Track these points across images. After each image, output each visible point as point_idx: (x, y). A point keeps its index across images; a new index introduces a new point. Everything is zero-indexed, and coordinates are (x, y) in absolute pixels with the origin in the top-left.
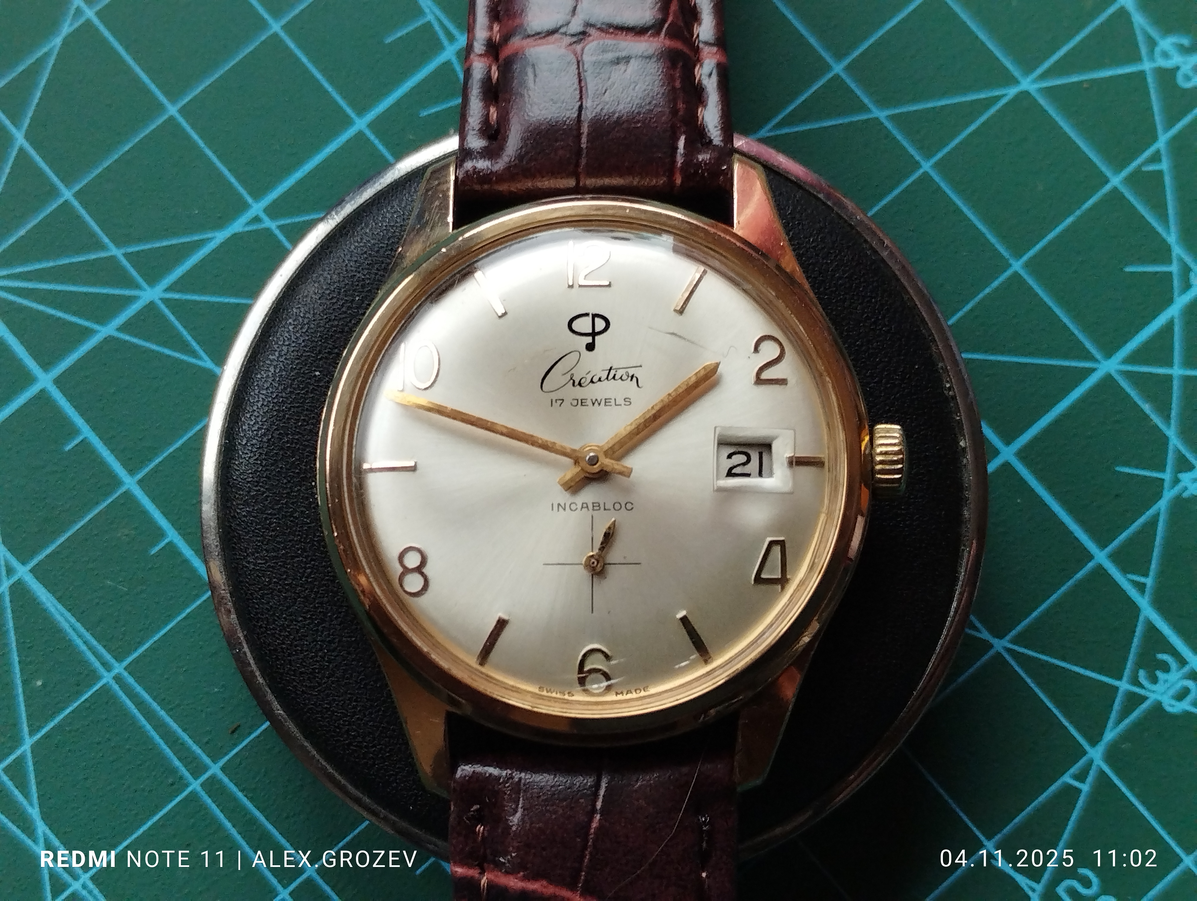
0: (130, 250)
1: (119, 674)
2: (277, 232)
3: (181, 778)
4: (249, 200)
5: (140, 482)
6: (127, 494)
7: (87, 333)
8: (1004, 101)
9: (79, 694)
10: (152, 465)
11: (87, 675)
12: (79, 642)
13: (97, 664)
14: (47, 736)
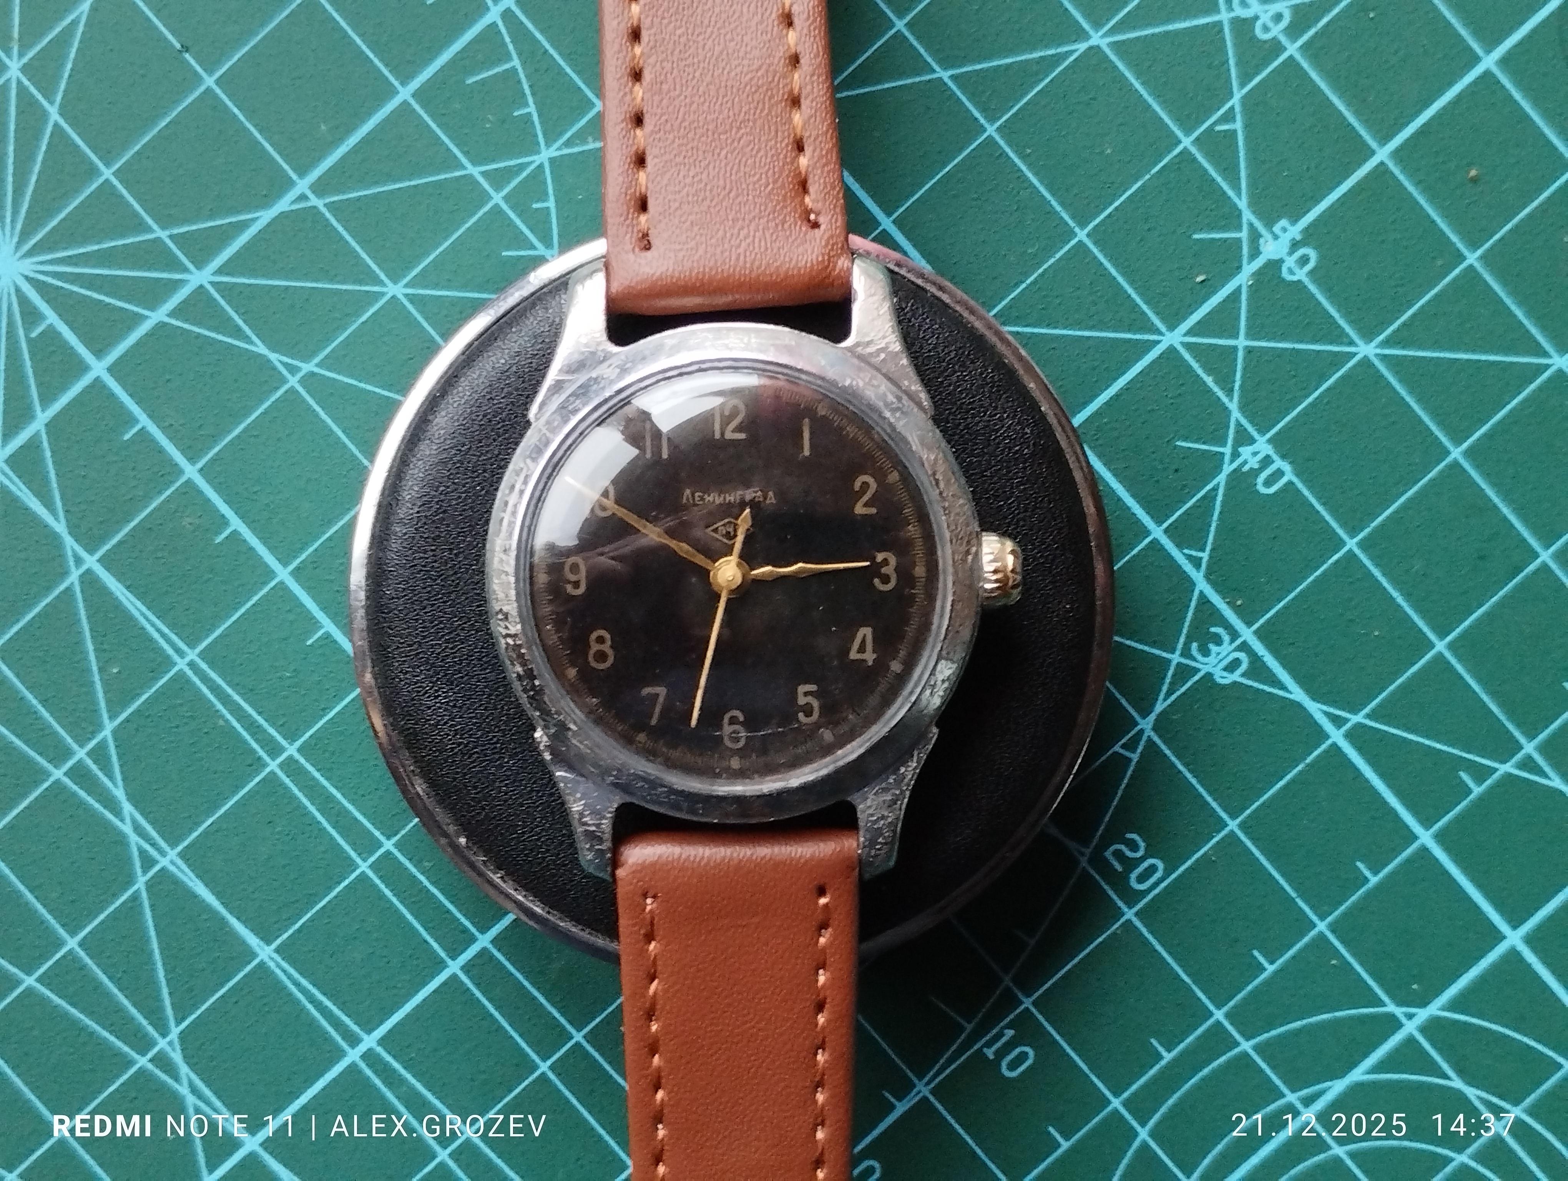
0: (176, 231)
1: (192, 661)
2: (324, 210)
3: (259, 759)
4: (294, 176)
5: (201, 470)
7: (138, 319)
8: (1074, 57)
10: (212, 454)
11: (162, 662)
12: (151, 630)
13: (170, 651)
14: (126, 720)
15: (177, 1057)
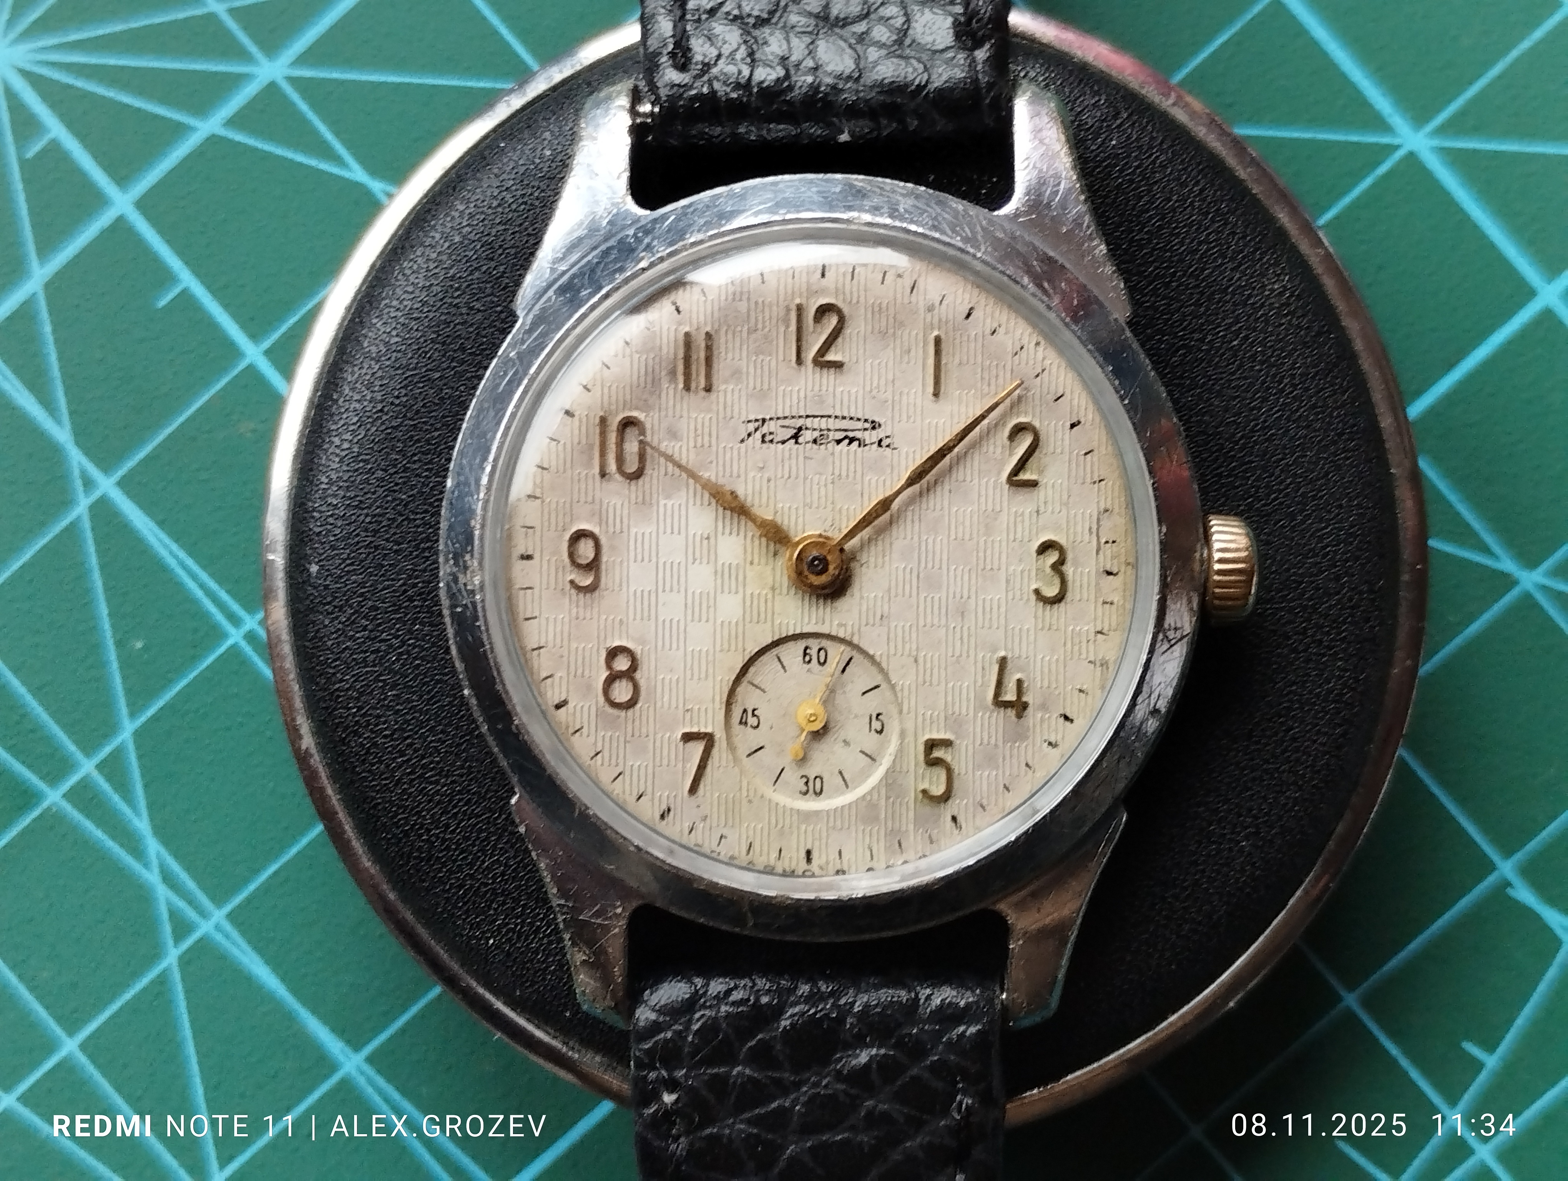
0: (237, 4)
1: (251, 630)
5: (268, 353)
6: (251, 369)
7: (179, 130)
9: (196, 659)
12: (191, 585)
13: (219, 617)
14: (155, 718)
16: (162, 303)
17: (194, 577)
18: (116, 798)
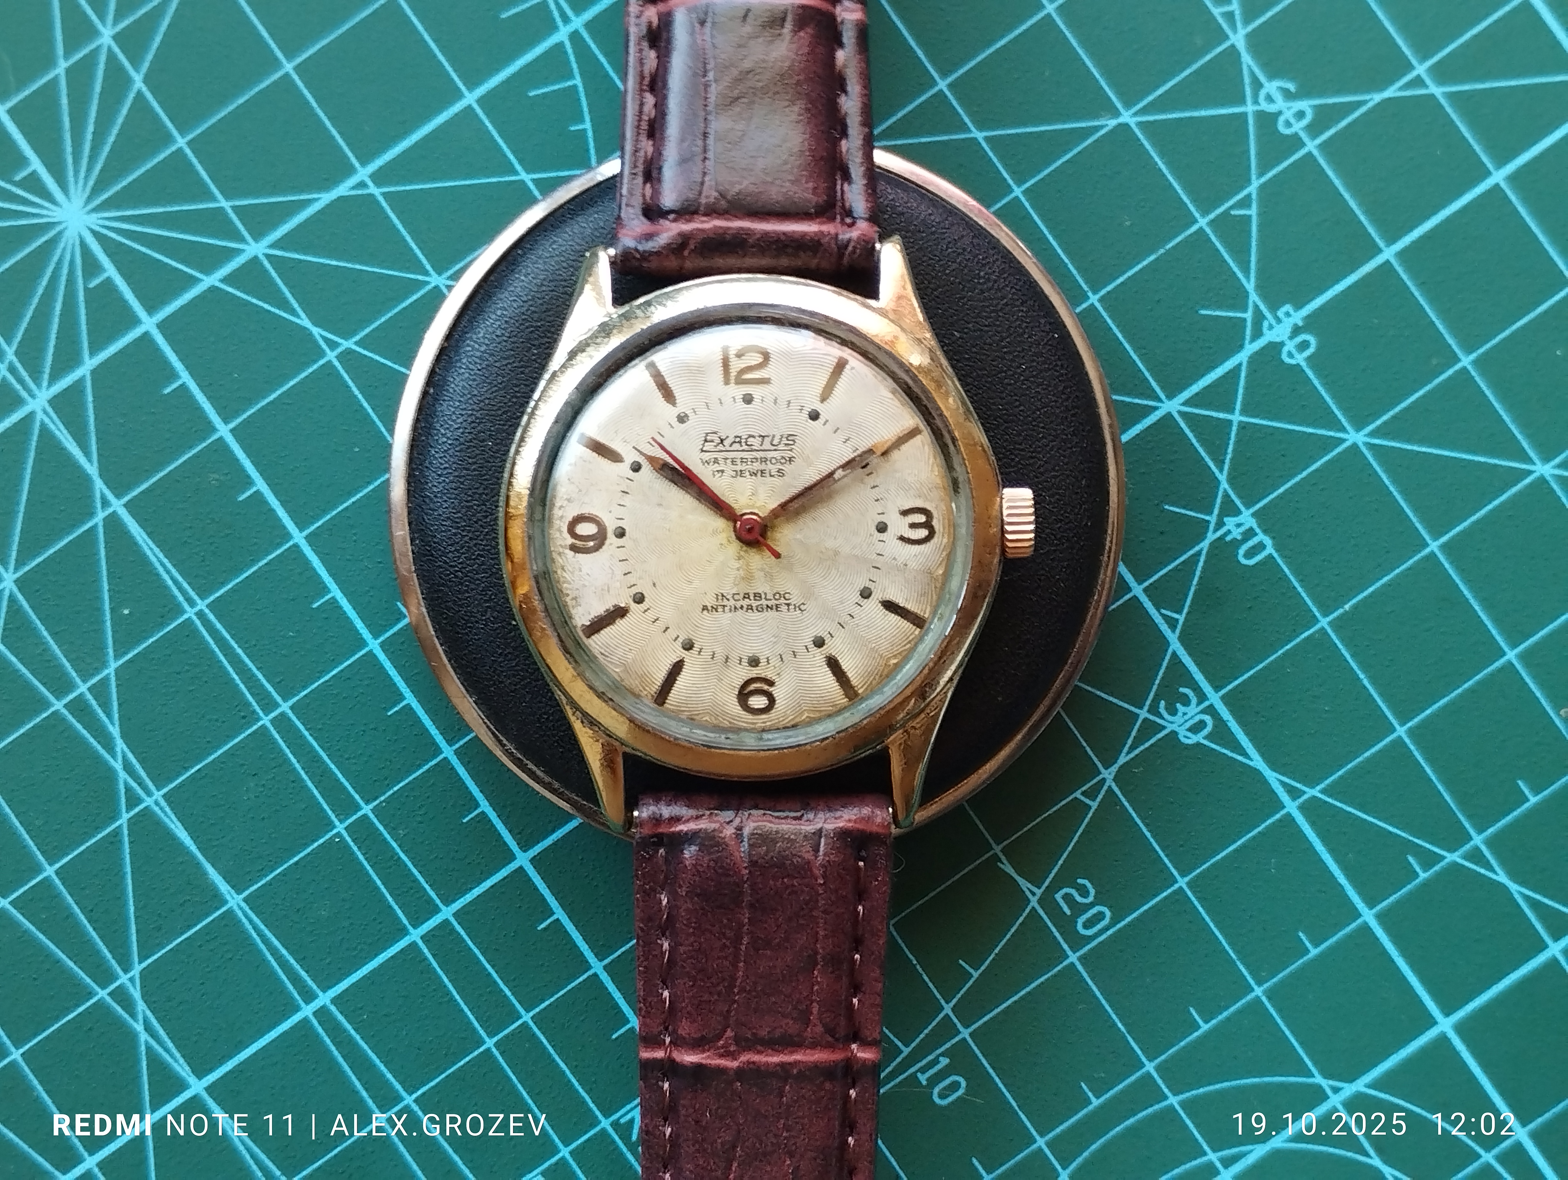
0: (238, 203)
1: (201, 610)
2: (381, 199)
3: (254, 712)
4: (357, 165)
5: (232, 431)
6: (221, 441)
7: (192, 281)
8: (1103, 132)
9: (162, 625)
10: (245, 416)
11: (171, 609)
12: (166, 577)
13: (181, 598)
14: (130, 661)
15: (136, 994)
16: (168, 390)
17: (168, 572)
18: (99, 711)
